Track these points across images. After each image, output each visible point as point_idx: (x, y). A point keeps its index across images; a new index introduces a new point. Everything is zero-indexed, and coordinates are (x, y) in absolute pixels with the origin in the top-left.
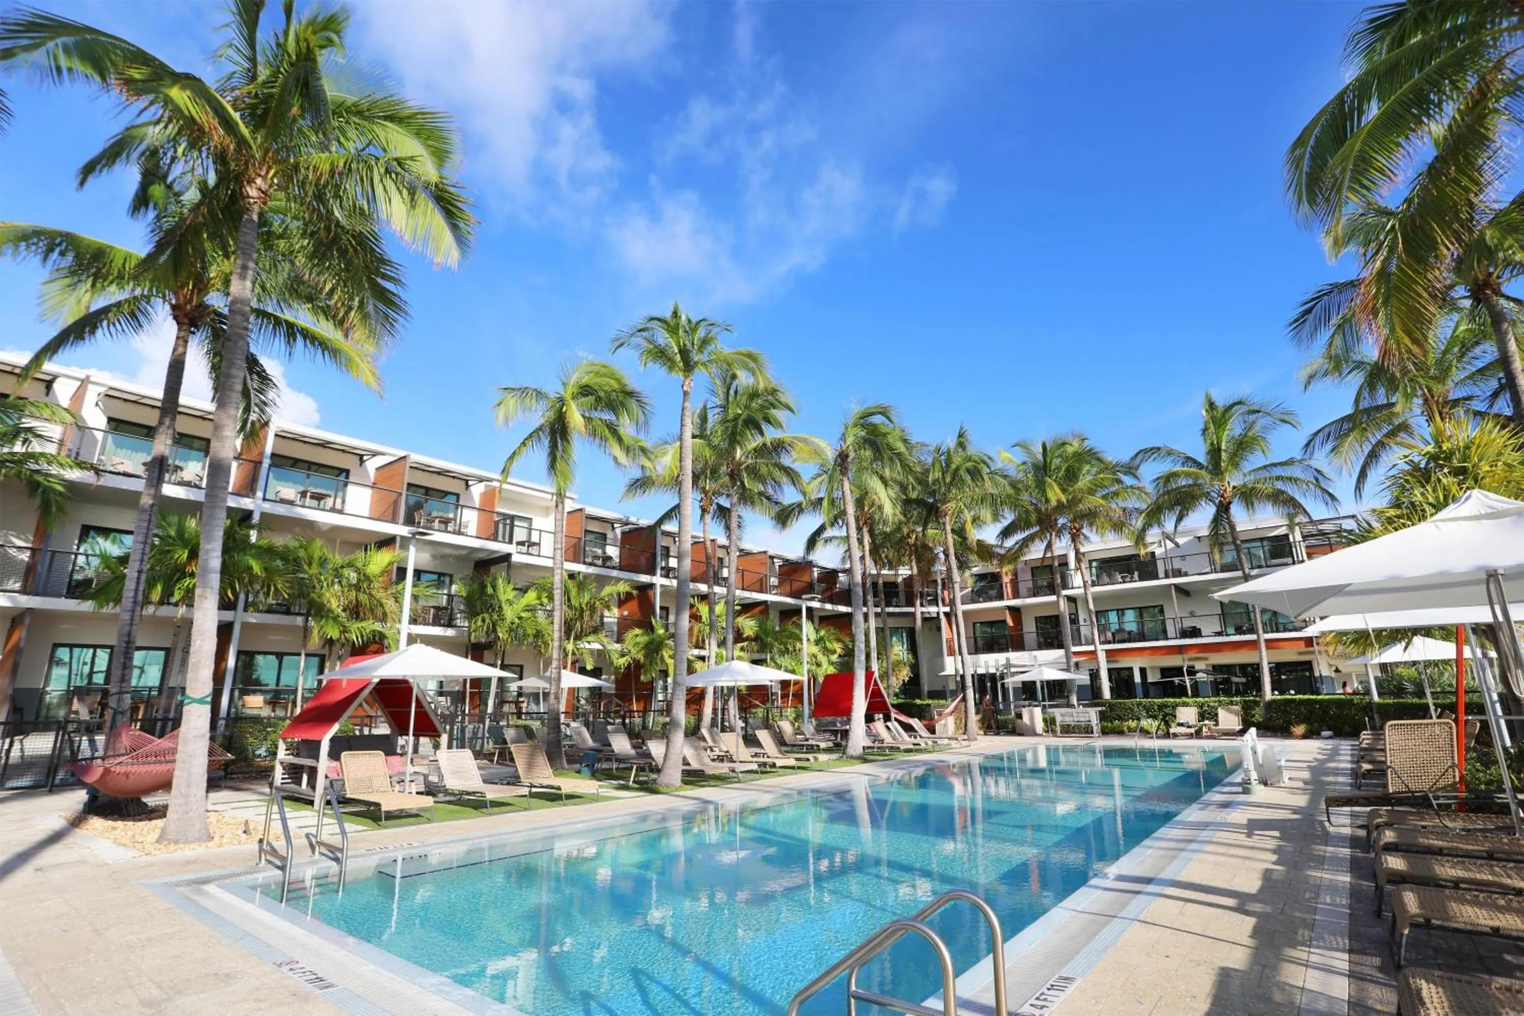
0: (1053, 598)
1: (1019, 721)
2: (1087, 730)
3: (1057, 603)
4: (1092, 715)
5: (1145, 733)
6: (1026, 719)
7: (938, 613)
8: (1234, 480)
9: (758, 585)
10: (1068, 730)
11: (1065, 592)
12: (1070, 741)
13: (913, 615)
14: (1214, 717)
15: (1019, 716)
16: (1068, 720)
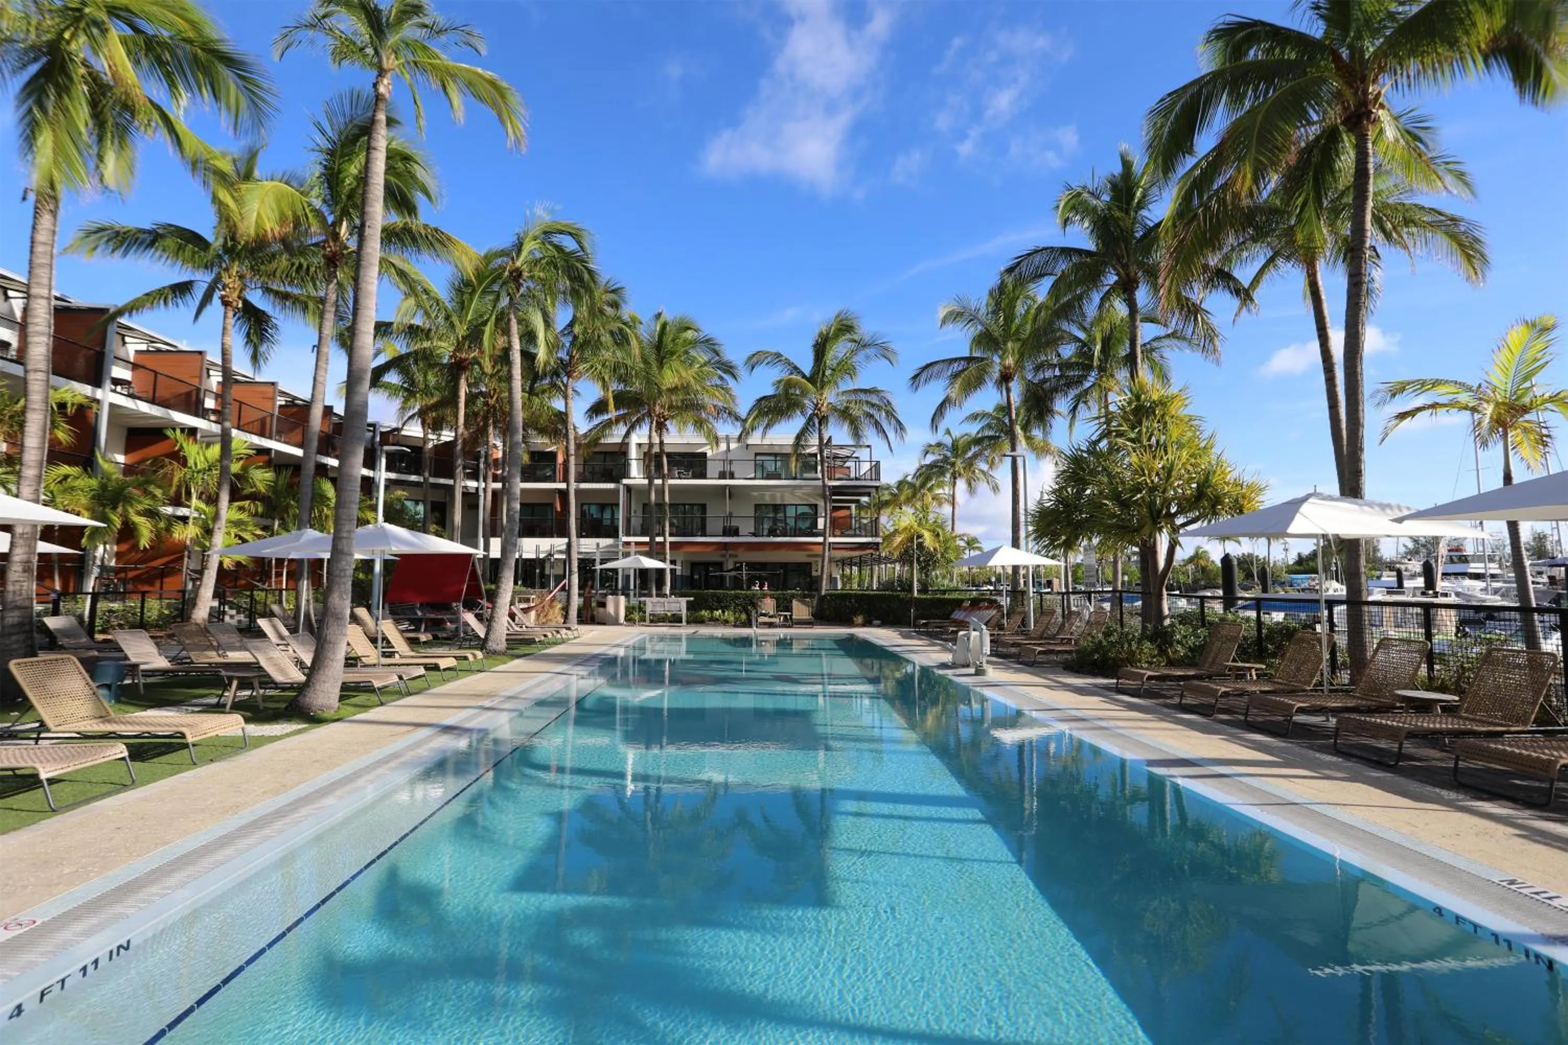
0: (611, 486)
1: (601, 610)
2: (675, 619)
3: (616, 491)
4: (680, 605)
5: (726, 623)
6: (610, 608)
7: (477, 489)
8: (830, 397)
9: (257, 425)
10: (657, 620)
11: (625, 481)
12: (663, 630)
13: (450, 489)
14: (789, 608)
15: (603, 605)
16: (659, 610)
